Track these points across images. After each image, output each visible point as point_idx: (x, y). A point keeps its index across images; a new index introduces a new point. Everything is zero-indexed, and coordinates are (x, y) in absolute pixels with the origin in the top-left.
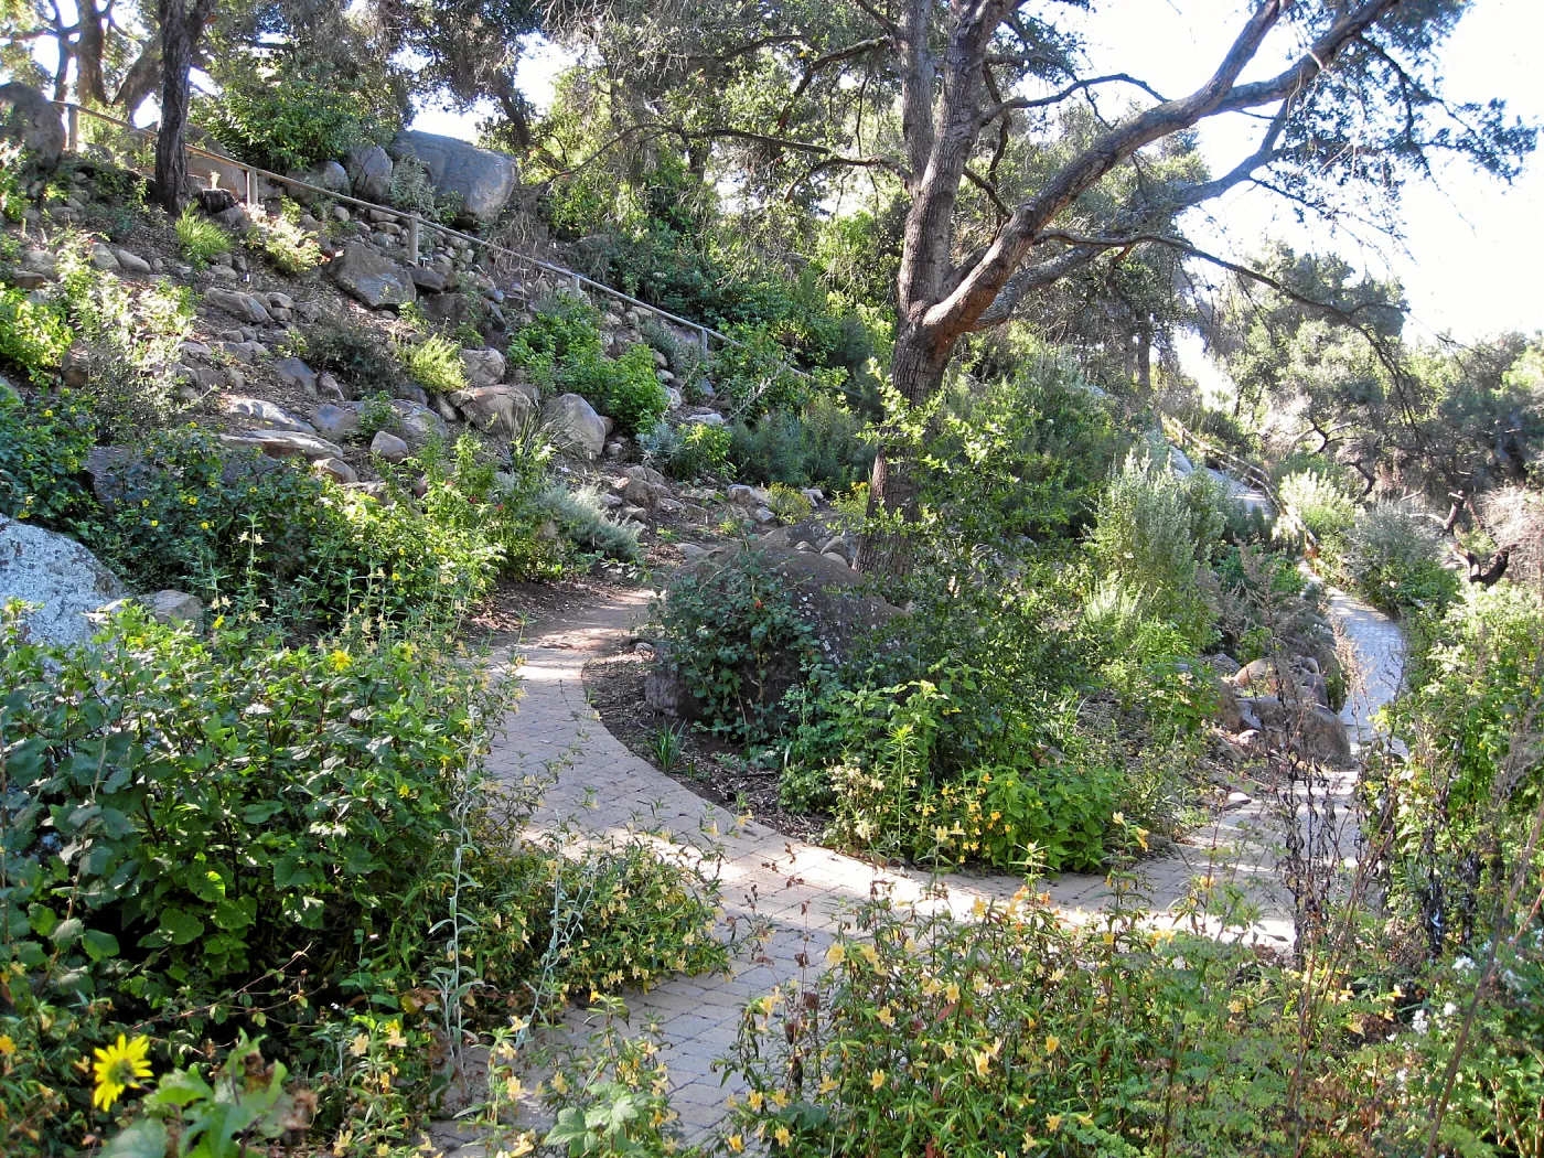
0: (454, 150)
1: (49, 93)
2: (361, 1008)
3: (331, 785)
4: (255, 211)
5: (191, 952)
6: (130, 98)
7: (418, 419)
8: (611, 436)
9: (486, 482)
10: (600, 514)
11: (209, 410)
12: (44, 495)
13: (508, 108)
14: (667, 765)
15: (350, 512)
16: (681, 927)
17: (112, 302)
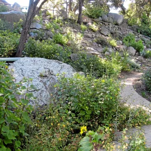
0: (115, 15)
1: (65, 10)
2: (104, 125)
3: (101, 97)
4: (90, 24)
5: (83, 117)
6: (75, 10)
7: (111, 50)
8: (136, 52)
9: (120, 58)
10: (135, 63)
11: (85, 49)
12: (65, 60)
13: (122, 9)
14: (144, 96)
15: (102, 62)
16: (146, 118)
17: (73, 36)
